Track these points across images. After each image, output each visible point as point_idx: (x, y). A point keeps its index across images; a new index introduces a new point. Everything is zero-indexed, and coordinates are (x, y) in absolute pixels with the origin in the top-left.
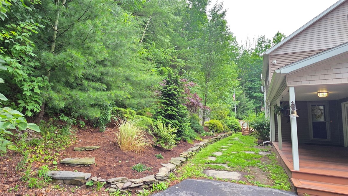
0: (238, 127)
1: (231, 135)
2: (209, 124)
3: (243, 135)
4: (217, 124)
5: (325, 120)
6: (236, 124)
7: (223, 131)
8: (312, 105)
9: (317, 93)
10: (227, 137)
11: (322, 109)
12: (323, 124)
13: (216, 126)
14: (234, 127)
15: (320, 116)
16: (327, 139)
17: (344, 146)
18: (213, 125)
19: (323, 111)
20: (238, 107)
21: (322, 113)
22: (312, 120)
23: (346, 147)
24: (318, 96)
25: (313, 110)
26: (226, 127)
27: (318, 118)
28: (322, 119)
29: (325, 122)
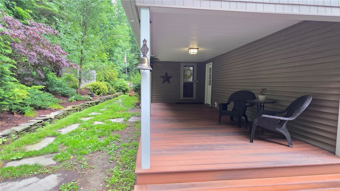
0: (126, 88)
1: (117, 97)
2: (92, 85)
3: (130, 96)
4: (100, 86)
5: (193, 81)
6: (124, 86)
7: (108, 93)
8: (184, 66)
9: (188, 50)
10: (111, 99)
11: (192, 70)
12: (191, 84)
13: (99, 88)
14: (122, 88)
15: (189, 77)
16: (193, 97)
17: (204, 104)
18: (96, 87)
19: (192, 72)
20: (130, 70)
21: (191, 74)
22: (184, 80)
23: (206, 104)
24: (190, 52)
25: (185, 71)
26: (112, 89)
27: (188, 78)
28: (191, 80)
29: (193, 83)
